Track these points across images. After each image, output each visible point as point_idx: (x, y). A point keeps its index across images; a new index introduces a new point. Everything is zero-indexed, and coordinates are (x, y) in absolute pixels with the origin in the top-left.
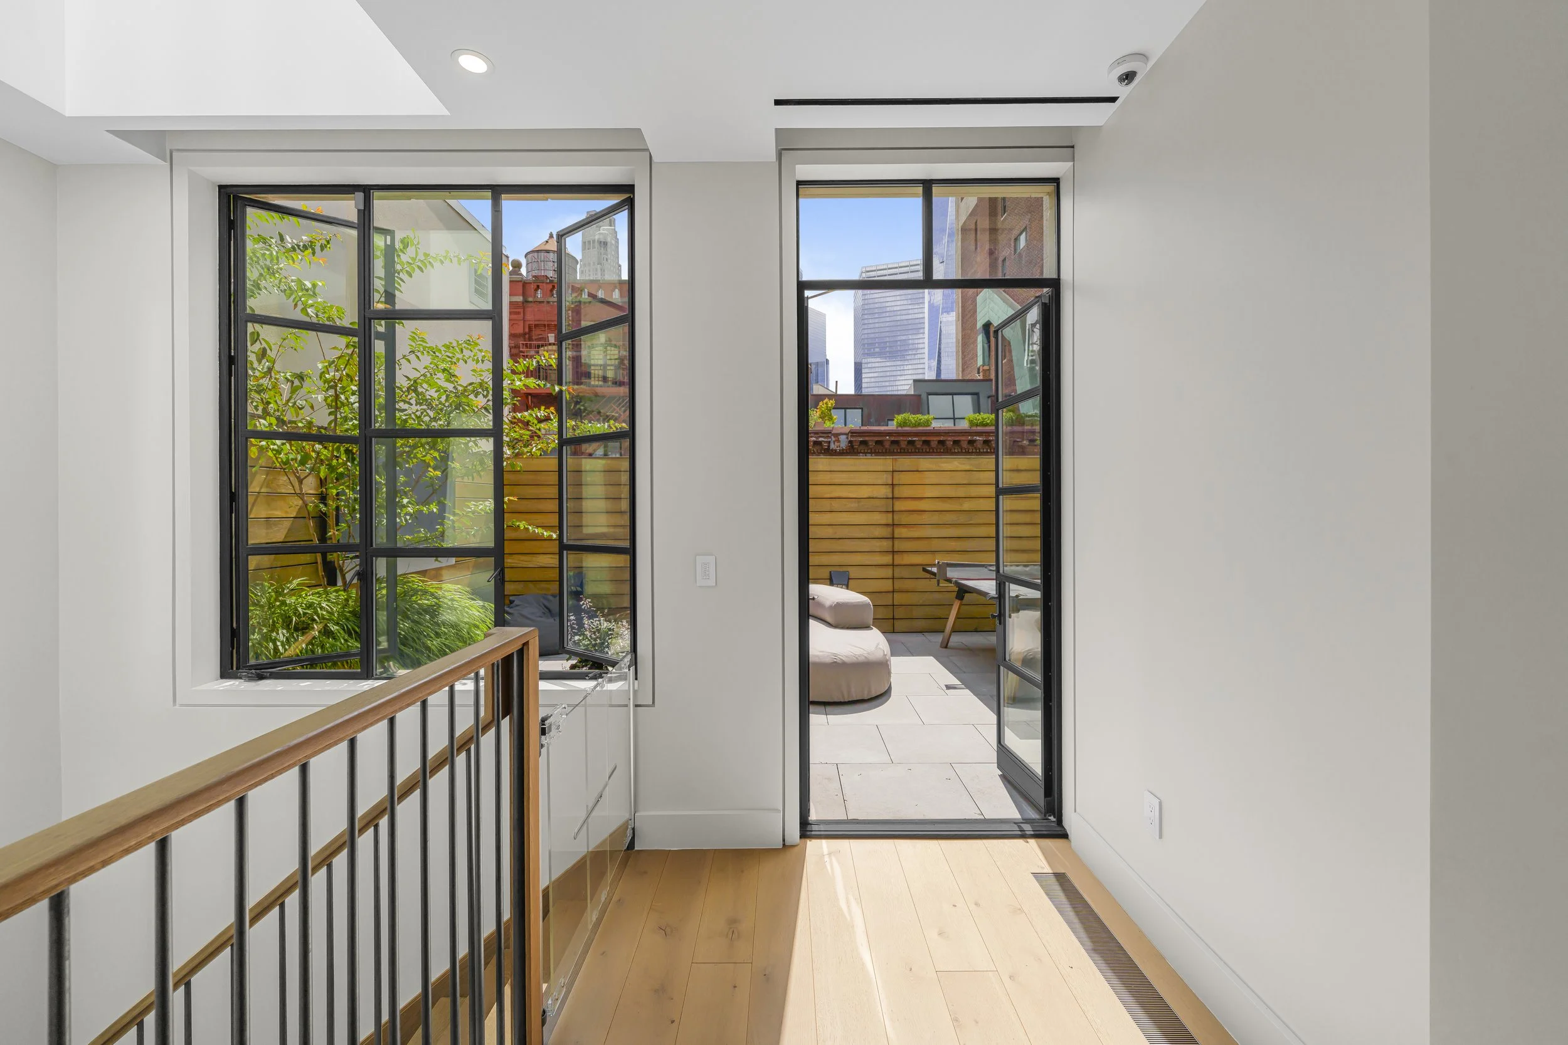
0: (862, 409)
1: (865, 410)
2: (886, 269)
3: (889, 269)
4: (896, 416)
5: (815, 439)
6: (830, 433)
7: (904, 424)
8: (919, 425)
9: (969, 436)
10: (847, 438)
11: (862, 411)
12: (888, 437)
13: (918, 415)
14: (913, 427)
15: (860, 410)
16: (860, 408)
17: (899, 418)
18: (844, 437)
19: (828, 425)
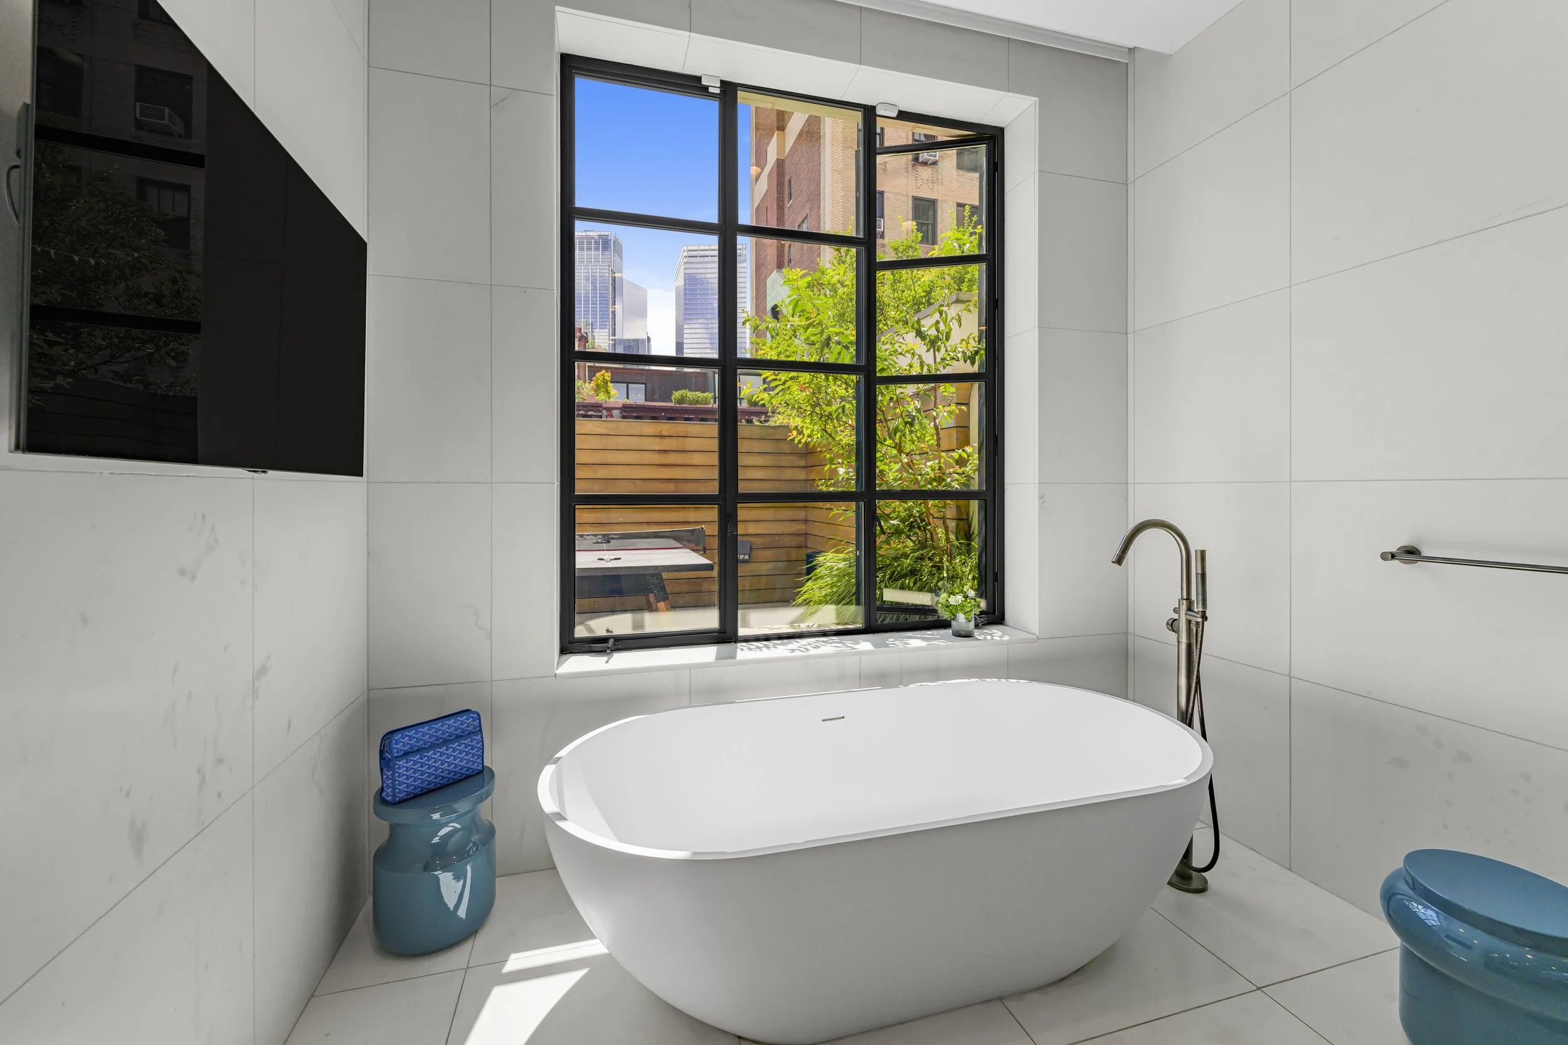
0: (645, 384)
1: (649, 385)
2: (697, 250)
3: (701, 250)
4: (674, 392)
5: (584, 412)
6: (601, 406)
7: (681, 400)
8: (697, 402)
9: (746, 415)
10: (621, 413)
11: (646, 387)
12: (663, 414)
13: (696, 393)
14: (691, 404)
15: (644, 385)
16: (642, 384)
17: (677, 394)
18: (618, 411)
19: (601, 398)
